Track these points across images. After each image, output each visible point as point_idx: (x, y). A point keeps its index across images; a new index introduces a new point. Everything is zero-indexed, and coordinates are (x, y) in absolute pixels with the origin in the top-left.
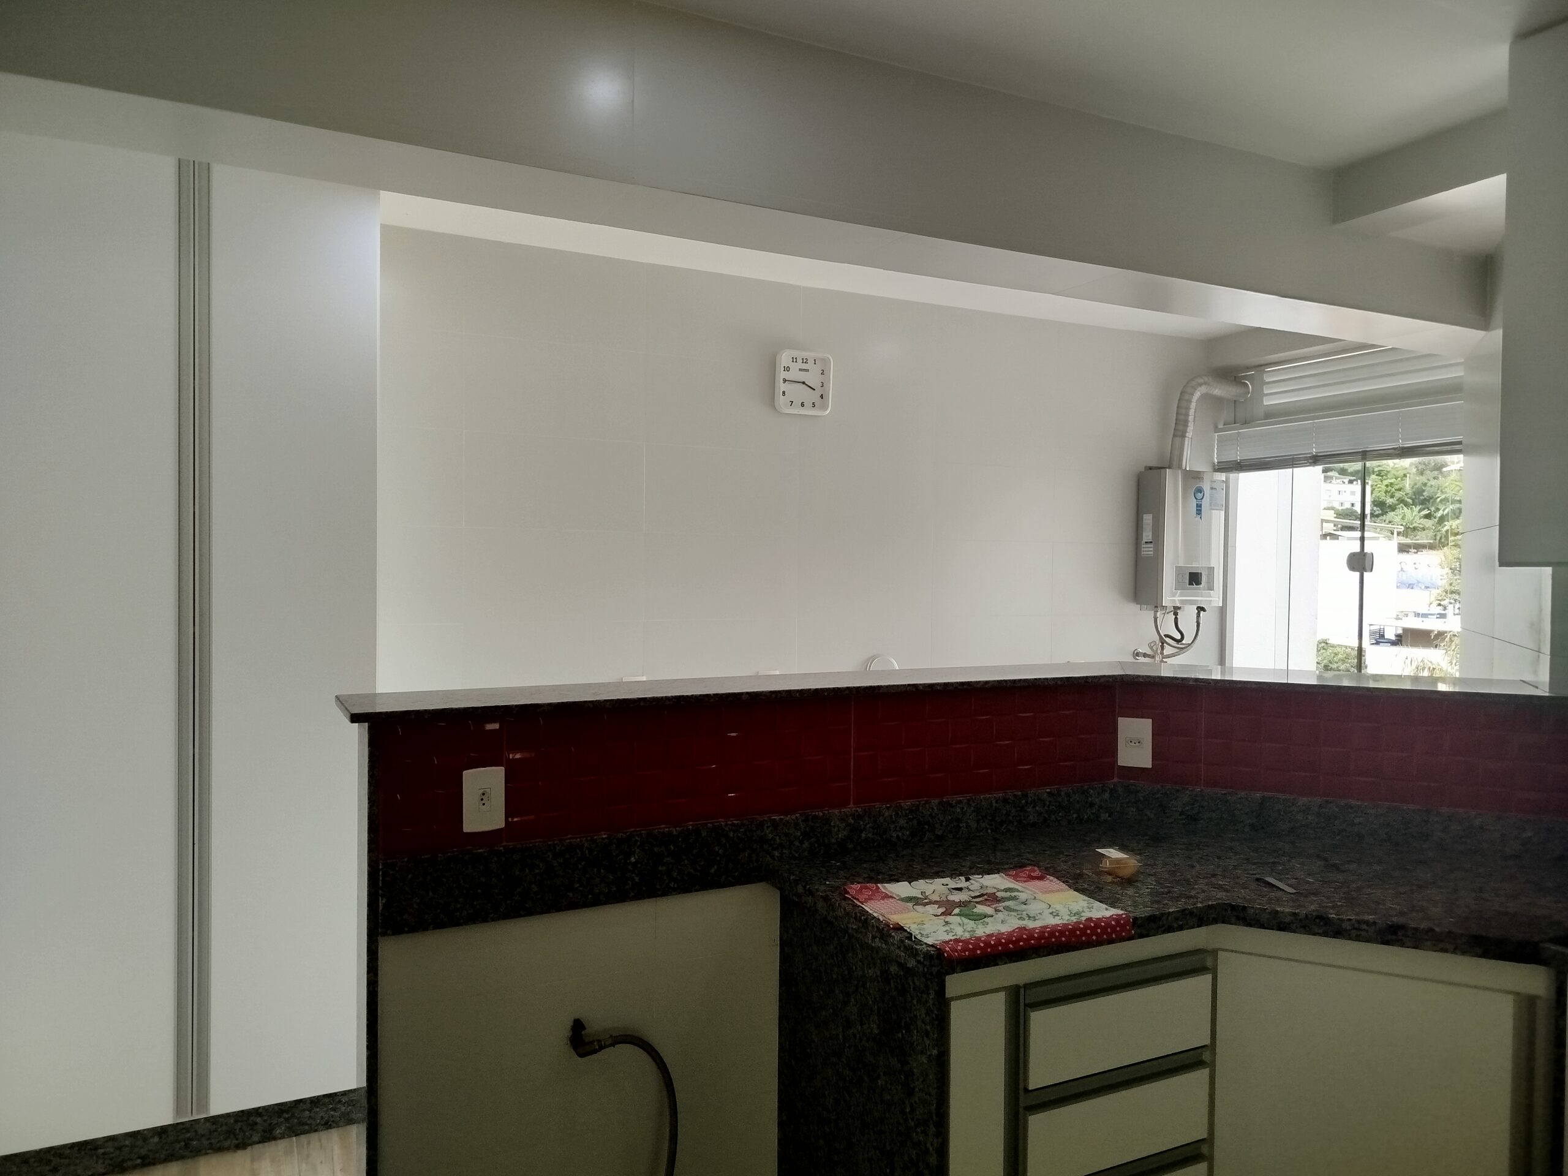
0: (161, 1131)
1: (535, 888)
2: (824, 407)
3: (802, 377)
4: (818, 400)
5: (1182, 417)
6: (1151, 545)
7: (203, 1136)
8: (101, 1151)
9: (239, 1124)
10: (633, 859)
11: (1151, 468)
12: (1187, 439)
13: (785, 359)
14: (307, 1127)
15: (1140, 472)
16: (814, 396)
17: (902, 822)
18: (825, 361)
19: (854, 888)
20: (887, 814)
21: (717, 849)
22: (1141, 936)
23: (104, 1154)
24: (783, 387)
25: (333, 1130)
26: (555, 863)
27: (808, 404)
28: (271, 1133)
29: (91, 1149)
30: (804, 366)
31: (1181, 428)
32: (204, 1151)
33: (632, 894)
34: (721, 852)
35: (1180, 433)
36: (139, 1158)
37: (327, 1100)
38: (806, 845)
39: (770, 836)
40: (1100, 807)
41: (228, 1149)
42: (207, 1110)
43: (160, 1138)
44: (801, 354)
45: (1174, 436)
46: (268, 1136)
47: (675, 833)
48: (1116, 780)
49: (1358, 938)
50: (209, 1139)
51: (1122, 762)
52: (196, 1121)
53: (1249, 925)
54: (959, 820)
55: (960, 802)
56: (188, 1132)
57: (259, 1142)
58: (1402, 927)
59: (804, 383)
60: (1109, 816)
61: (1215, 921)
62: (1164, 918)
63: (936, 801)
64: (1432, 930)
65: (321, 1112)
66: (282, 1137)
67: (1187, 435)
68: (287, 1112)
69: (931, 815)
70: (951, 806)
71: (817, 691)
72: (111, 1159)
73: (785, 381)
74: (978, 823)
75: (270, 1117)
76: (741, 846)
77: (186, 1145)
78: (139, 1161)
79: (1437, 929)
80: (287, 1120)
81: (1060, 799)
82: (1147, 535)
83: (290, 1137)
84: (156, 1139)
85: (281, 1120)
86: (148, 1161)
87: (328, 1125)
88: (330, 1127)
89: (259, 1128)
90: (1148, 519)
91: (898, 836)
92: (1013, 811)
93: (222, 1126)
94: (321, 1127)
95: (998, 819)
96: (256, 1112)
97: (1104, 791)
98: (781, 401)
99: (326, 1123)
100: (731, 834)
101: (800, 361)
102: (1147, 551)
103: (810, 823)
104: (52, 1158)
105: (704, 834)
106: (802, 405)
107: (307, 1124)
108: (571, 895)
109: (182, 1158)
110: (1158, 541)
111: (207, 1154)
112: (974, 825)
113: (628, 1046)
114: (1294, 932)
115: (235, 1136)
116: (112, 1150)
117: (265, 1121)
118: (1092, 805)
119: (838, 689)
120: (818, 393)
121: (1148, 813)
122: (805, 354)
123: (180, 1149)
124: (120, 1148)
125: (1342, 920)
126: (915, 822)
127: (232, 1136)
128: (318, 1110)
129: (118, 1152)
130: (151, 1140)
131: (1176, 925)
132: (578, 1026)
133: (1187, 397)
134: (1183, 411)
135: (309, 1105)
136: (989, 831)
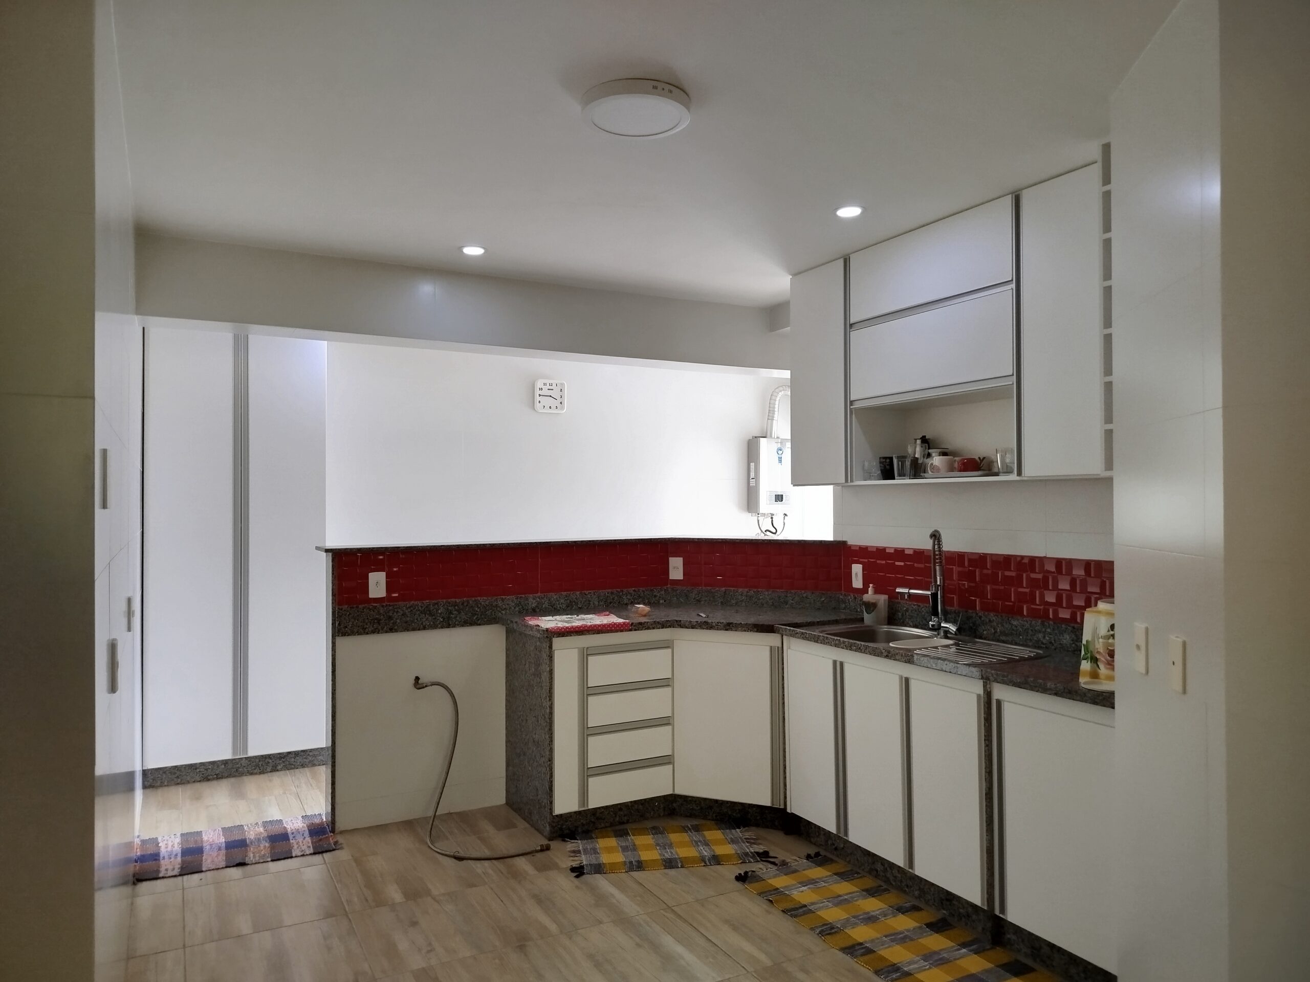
0: (225, 762)
1: (398, 621)
2: (563, 408)
3: (550, 392)
4: (559, 405)
5: (771, 409)
6: (754, 480)
7: (244, 767)
8: (198, 770)
9: (261, 762)
10: (440, 612)
11: (756, 437)
12: (774, 421)
13: (539, 384)
14: (293, 766)
15: (749, 440)
16: (557, 403)
17: (562, 601)
18: (562, 384)
19: (527, 618)
20: (555, 597)
21: (476, 609)
22: (635, 630)
23: (200, 771)
24: (538, 398)
25: (306, 769)
26: (407, 611)
27: (553, 407)
28: (276, 768)
29: (194, 769)
30: (551, 388)
31: (771, 415)
32: (245, 774)
33: (440, 626)
34: (478, 610)
35: (771, 417)
36: (215, 775)
37: (302, 754)
38: (517, 609)
39: (501, 605)
40: (660, 597)
41: (256, 774)
42: (247, 753)
43: (225, 766)
44: (548, 382)
45: (768, 419)
46: (275, 769)
47: (458, 602)
48: (669, 586)
49: (718, 629)
50: (247, 768)
51: (671, 578)
52: (241, 759)
53: (682, 628)
54: (589, 601)
55: (590, 593)
56: (238, 764)
57: (271, 772)
58: (732, 623)
59: (550, 396)
60: (665, 602)
61: (670, 627)
62: (646, 624)
63: (579, 592)
64: (741, 623)
65: (299, 759)
66: (281, 770)
67: (774, 419)
68: (284, 758)
69: (576, 598)
70: (586, 595)
71: (521, 544)
72: (203, 774)
73: (540, 395)
74: (599, 603)
75: (276, 760)
76: (488, 608)
77: (237, 770)
78: (215, 776)
79: (743, 623)
80: (284, 762)
81: (639, 593)
82: (752, 475)
83: (285, 770)
84: (223, 766)
85: (281, 762)
86: (219, 777)
87: (303, 766)
88: (304, 767)
89: (271, 765)
90: (752, 465)
91: (560, 607)
92: (616, 597)
93: (253, 762)
94: (299, 767)
95: (609, 601)
96: (269, 756)
97: (661, 590)
98: (538, 405)
99: (302, 765)
100: (483, 603)
101: (548, 385)
102: (752, 483)
103: (519, 600)
104: (176, 771)
105: (471, 602)
106: (550, 407)
107: (293, 765)
108: (413, 624)
109: (234, 776)
110: (757, 478)
111: (246, 775)
112: (596, 603)
113: (439, 686)
114: (697, 629)
115: (259, 767)
116: (203, 770)
117: (273, 761)
118: (655, 596)
119: (531, 543)
120: (559, 400)
121: (681, 599)
122: (551, 382)
123: (234, 772)
124: (207, 770)
125: (712, 622)
126: (568, 601)
127: (258, 768)
128: (298, 758)
129: (206, 771)
130: (221, 767)
131: (651, 627)
132: (417, 679)
133: (773, 398)
134: (772, 406)
135: (294, 756)
136: (604, 606)
